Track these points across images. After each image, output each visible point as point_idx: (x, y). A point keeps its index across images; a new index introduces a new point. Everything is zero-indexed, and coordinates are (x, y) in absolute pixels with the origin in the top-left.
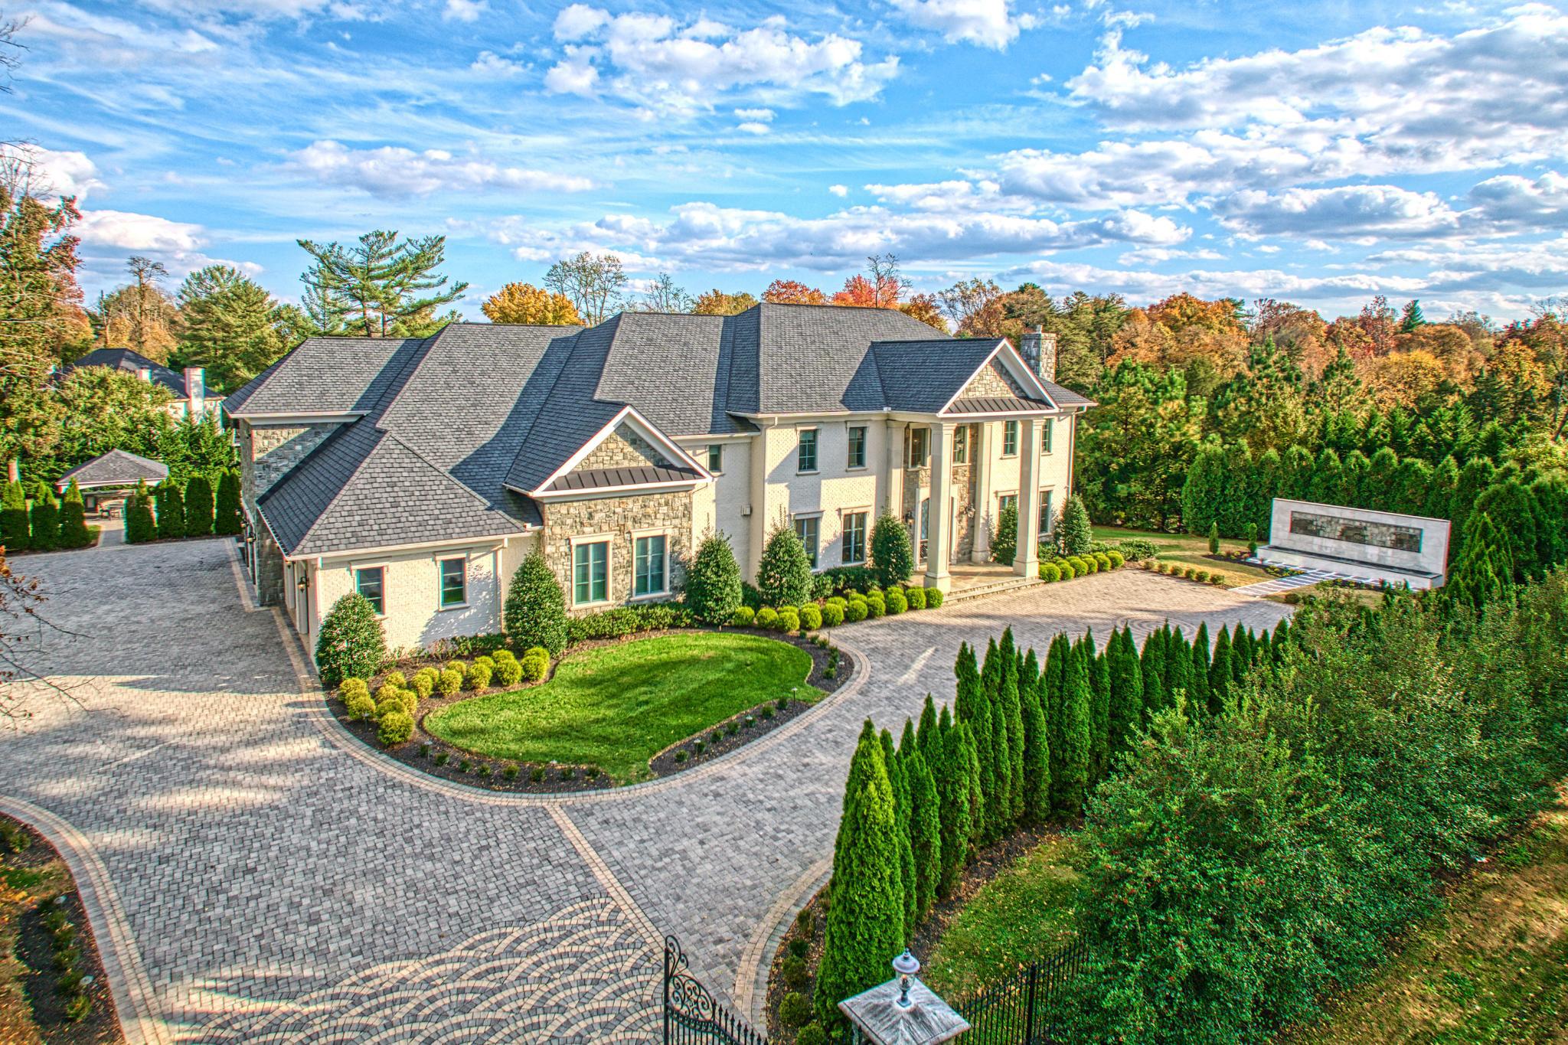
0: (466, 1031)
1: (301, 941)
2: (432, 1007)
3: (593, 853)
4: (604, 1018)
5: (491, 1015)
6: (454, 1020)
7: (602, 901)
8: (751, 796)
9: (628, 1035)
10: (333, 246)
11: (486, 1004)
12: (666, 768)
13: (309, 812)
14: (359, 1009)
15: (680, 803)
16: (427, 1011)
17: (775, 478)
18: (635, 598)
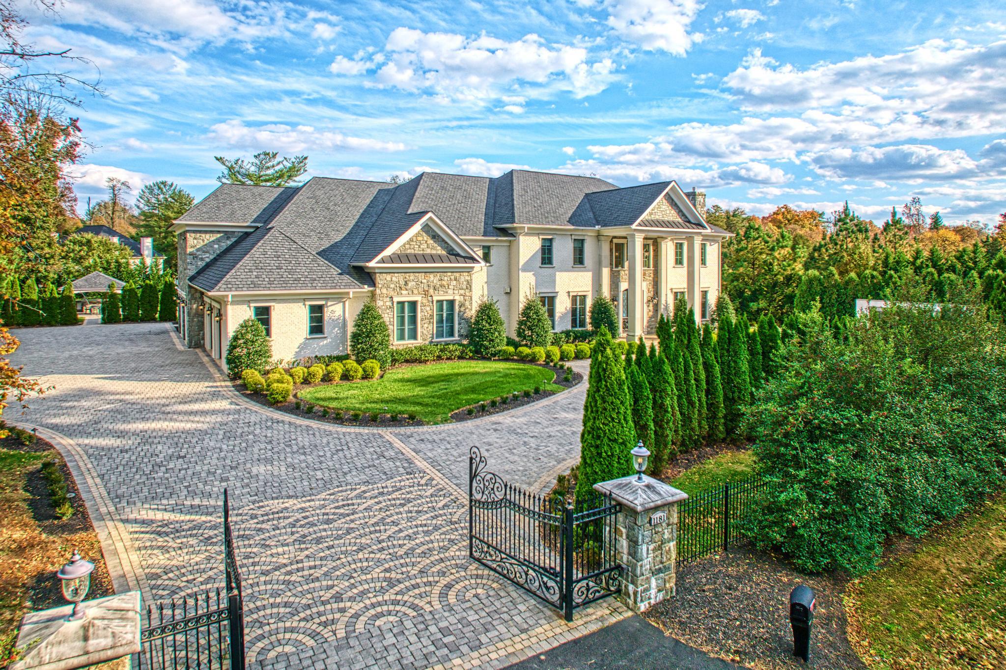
0: (330, 533)
1: (215, 489)
2: (306, 521)
3: (414, 454)
4: (426, 529)
5: (346, 525)
6: (321, 527)
7: (421, 475)
8: (519, 431)
9: (443, 536)
10: (238, 160)
11: (343, 520)
12: (459, 418)
13: (221, 432)
14: (256, 521)
15: (472, 433)
16: (302, 523)
17: (526, 269)
18: (435, 340)
